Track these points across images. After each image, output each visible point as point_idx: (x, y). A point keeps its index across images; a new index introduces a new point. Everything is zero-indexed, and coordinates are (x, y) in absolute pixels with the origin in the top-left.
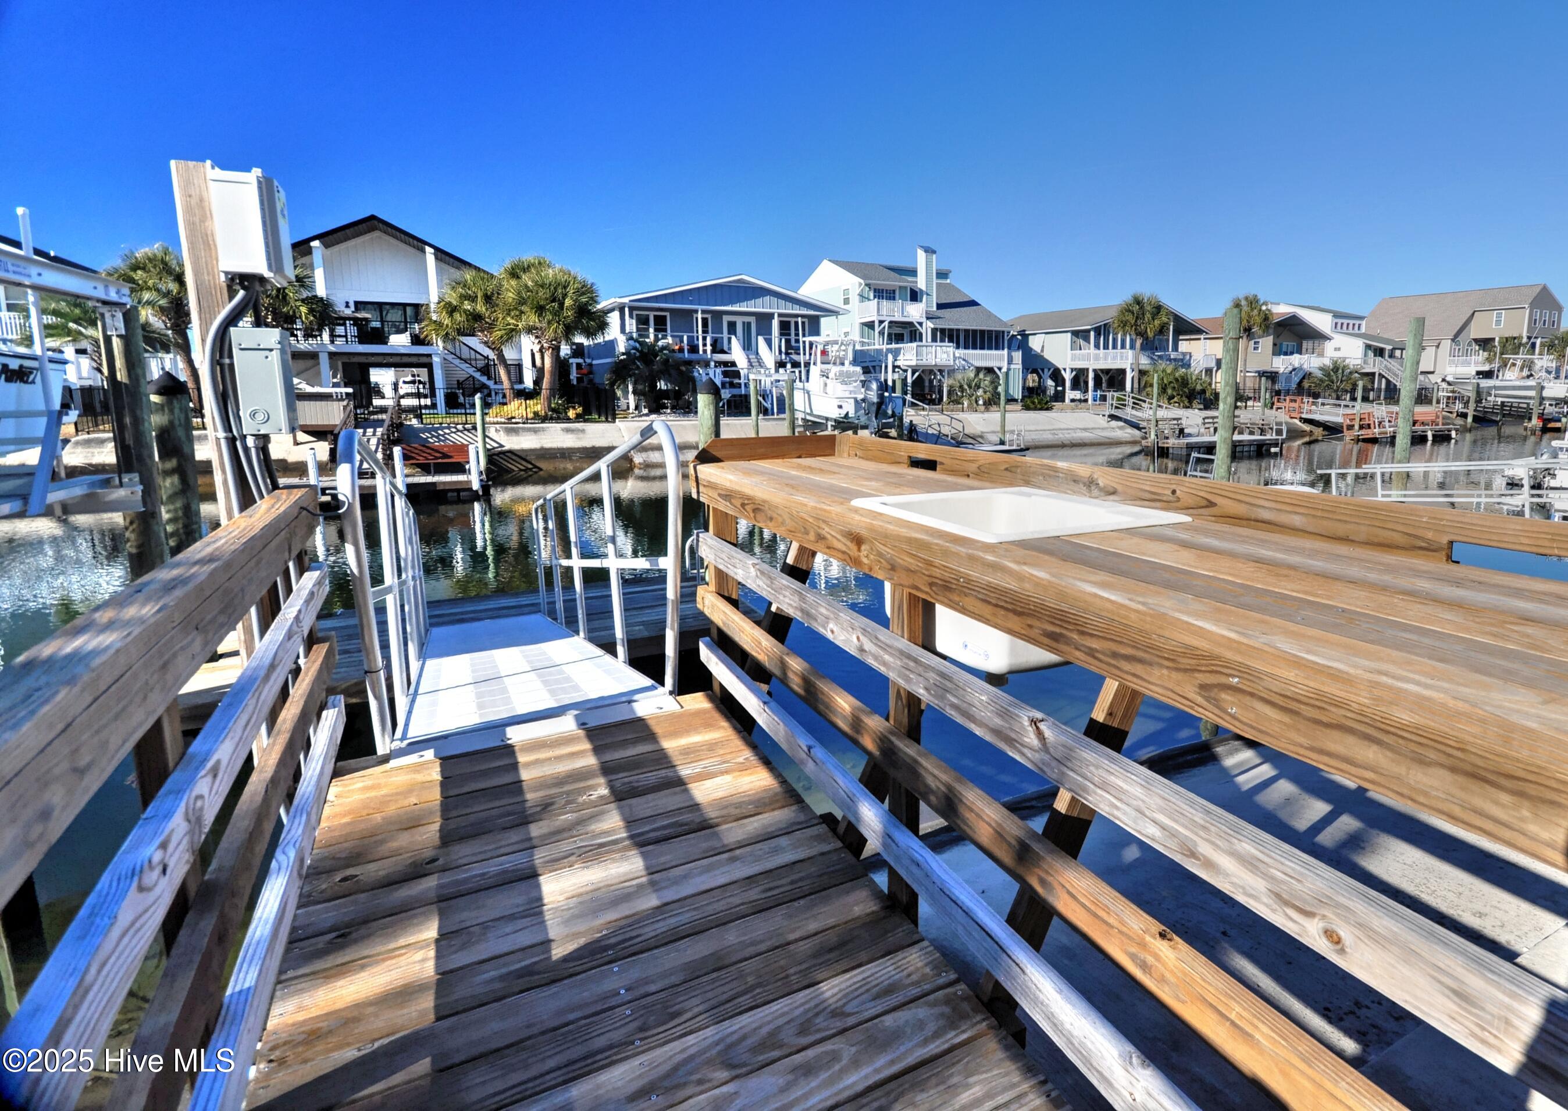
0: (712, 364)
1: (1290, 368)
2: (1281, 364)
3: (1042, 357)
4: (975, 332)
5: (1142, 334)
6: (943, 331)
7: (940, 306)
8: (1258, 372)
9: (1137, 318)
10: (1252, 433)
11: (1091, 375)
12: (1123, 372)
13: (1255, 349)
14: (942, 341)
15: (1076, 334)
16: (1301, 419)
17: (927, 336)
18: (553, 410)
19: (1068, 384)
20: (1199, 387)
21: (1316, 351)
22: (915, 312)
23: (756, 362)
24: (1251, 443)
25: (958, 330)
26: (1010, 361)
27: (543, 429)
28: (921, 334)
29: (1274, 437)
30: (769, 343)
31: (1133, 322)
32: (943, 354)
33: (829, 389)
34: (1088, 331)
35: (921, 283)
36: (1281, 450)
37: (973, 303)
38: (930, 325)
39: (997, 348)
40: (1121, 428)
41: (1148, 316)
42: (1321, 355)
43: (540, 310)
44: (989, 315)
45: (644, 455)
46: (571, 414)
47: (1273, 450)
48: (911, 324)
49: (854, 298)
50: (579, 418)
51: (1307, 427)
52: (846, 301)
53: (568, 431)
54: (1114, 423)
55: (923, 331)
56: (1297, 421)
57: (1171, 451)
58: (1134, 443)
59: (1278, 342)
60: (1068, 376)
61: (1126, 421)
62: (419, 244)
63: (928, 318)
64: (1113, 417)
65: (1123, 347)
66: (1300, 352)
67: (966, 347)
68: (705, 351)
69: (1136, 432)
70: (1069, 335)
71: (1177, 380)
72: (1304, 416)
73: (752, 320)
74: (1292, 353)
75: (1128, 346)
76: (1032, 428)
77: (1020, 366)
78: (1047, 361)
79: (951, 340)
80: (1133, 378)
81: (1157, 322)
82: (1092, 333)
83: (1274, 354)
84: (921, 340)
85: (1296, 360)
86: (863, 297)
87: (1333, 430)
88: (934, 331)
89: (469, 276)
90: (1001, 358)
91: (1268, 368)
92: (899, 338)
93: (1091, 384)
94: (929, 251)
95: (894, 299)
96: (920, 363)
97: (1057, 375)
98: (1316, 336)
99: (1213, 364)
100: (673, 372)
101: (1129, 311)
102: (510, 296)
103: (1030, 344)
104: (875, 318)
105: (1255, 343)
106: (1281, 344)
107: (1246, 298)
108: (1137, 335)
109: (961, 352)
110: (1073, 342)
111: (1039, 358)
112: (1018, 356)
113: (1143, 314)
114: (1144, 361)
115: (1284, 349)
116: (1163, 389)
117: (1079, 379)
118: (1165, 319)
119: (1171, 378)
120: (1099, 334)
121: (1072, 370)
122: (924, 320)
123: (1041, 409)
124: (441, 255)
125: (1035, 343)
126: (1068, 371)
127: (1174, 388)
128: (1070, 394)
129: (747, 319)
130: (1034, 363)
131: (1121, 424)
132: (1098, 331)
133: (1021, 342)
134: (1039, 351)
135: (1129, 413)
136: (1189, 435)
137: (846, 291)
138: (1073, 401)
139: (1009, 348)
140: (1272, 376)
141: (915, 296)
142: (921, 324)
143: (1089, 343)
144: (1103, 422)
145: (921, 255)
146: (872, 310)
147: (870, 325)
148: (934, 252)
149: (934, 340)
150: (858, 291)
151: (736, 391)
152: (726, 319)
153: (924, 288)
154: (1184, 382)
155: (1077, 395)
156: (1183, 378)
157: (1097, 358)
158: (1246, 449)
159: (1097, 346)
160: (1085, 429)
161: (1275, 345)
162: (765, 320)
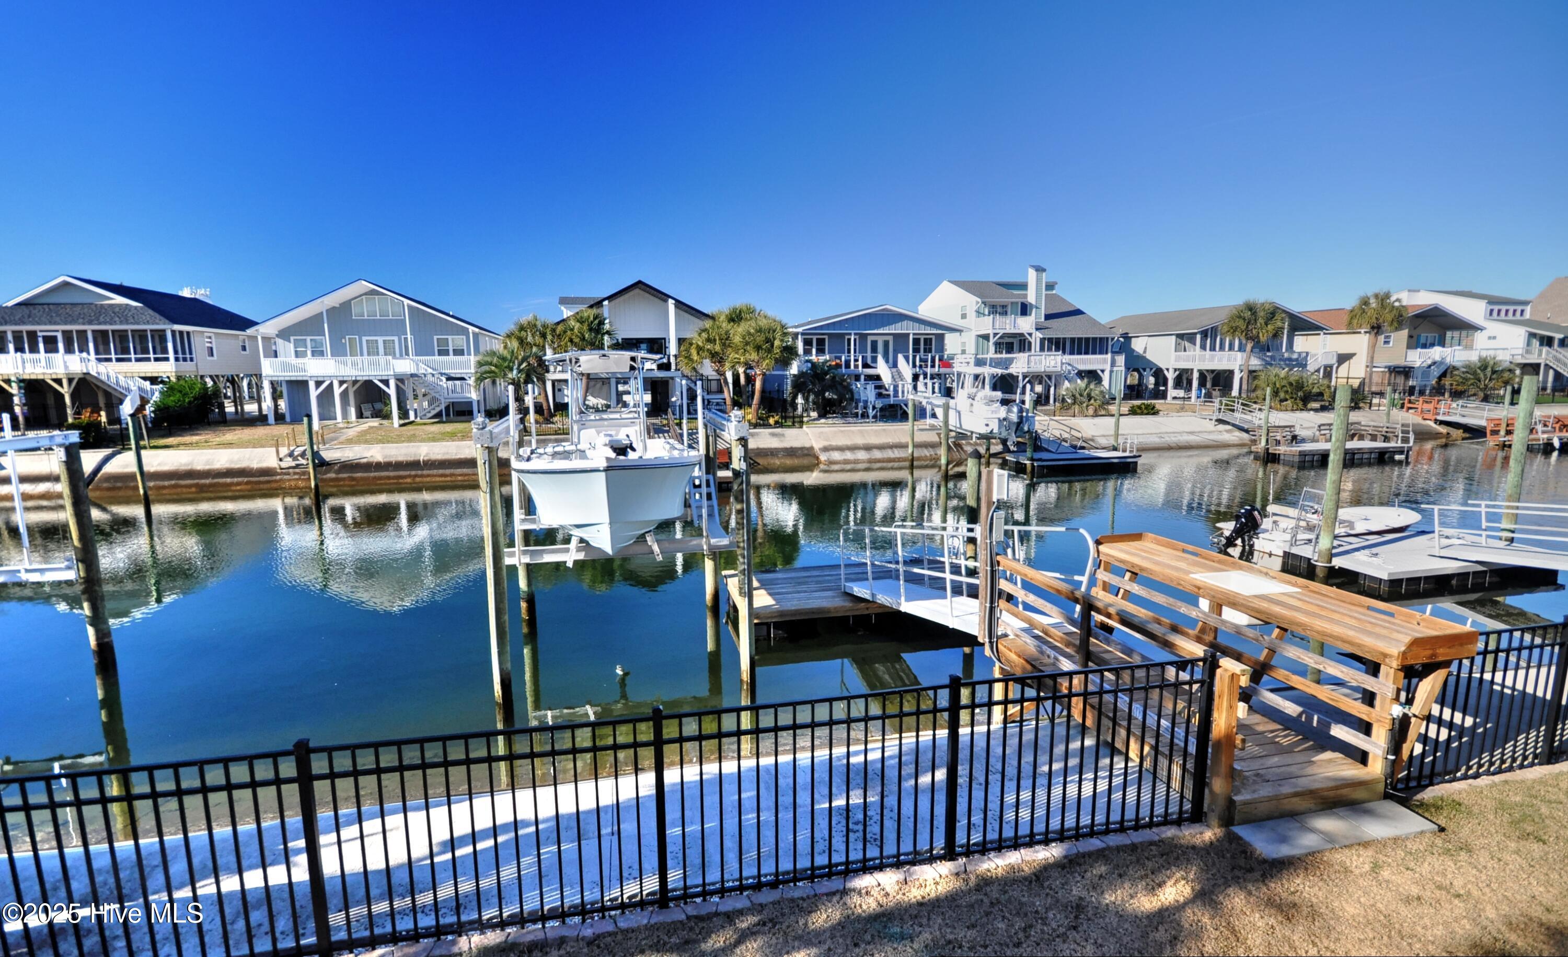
0: (862, 377)
1: (1429, 362)
2: (1417, 358)
3: (1144, 358)
4: (1080, 339)
5: (1255, 339)
6: (1050, 340)
7: (1048, 317)
8: (1389, 367)
9: (1249, 323)
10: (1374, 438)
11: (1196, 375)
12: (1231, 372)
13: (1386, 342)
14: (1050, 349)
15: (1180, 336)
16: (1436, 421)
17: (1036, 345)
18: (760, 418)
19: (1170, 383)
20: (1315, 390)
21: (1464, 342)
22: (1025, 325)
23: (897, 376)
24: (1371, 451)
25: (1064, 339)
26: (1113, 364)
27: (757, 434)
28: (1030, 343)
29: (1399, 444)
30: (907, 358)
31: (1244, 328)
32: (1053, 362)
33: (974, 409)
34: (1195, 334)
35: (1031, 298)
36: (1407, 458)
37: (1078, 312)
38: (1039, 335)
39: (1101, 353)
40: (1227, 431)
41: (1261, 321)
42: (1469, 347)
43: (758, 348)
44: (1095, 323)
45: (827, 454)
46: (771, 421)
47: (1397, 457)
48: (1022, 335)
49: (972, 314)
50: (778, 424)
51: (1443, 430)
52: (964, 316)
53: (773, 435)
54: (1222, 427)
55: (1033, 341)
56: (1432, 424)
57: (1282, 457)
58: (1242, 445)
59: (1415, 333)
60: (1171, 376)
61: (1234, 425)
62: (664, 297)
63: (1037, 329)
64: (1220, 421)
65: (1231, 348)
66: (1442, 343)
67: (1072, 353)
68: (856, 366)
69: (1245, 435)
70: (1174, 337)
71: (1291, 384)
72: (1440, 418)
73: (890, 338)
74: (1432, 345)
75: (1236, 348)
76: (1139, 432)
77: (1123, 368)
78: (1149, 362)
79: (1057, 349)
80: (1241, 379)
81: (1270, 327)
82: (1198, 337)
83: (1410, 346)
84: (1030, 349)
85: (1436, 353)
86: (979, 313)
87: (1475, 433)
88: (1042, 340)
89: (708, 324)
90: (1105, 361)
91: (1402, 363)
92: (1010, 348)
93: (1195, 383)
94: (1039, 269)
95: (1006, 313)
96: (1030, 370)
97: (1159, 374)
98: (1465, 327)
99: (1333, 361)
100: (839, 387)
101: (1240, 317)
102: (737, 339)
103: (1133, 346)
104: (990, 332)
105: (1387, 337)
106: (1419, 336)
107: (1376, 296)
108: (1247, 339)
109: (1067, 358)
110: (1177, 344)
111: (1141, 358)
112: (1121, 359)
113: (1255, 320)
114: (1255, 363)
115: (1422, 341)
116: (1275, 393)
117: (1183, 378)
118: (1279, 324)
119: (1284, 382)
120: (1206, 336)
121: (1176, 370)
122: (1033, 331)
123: (1147, 414)
124: (679, 304)
125: (1138, 345)
126: (1171, 371)
127: (1287, 392)
128: (1172, 392)
129: (886, 338)
130: (1136, 363)
131: (1229, 427)
132: (1205, 334)
133: (1124, 346)
134: (1141, 352)
135: (1238, 417)
136: (1303, 441)
137: (963, 307)
138: (1175, 398)
139: (1113, 352)
140: (1406, 372)
141: (1025, 310)
142: (1030, 334)
143: (1195, 344)
144: (1210, 425)
145: (1032, 275)
146: (987, 325)
147: (986, 337)
148: (1044, 270)
149: (1042, 349)
150: (975, 308)
151: (886, 401)
152: (870, 339)
153: (1034, 302)
154: (1299, 386)
155: (1181, 393)
156: (1297, 382)
157: (1202, 359)
158: (1366, 456)
159: (1203, 347)
160: (1192, 433)
161: (1410, 337)
162: (901, 339)
